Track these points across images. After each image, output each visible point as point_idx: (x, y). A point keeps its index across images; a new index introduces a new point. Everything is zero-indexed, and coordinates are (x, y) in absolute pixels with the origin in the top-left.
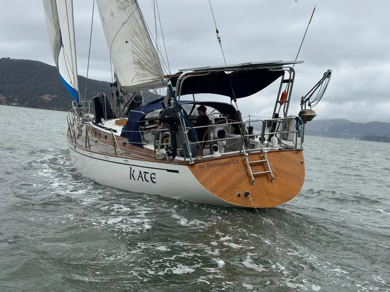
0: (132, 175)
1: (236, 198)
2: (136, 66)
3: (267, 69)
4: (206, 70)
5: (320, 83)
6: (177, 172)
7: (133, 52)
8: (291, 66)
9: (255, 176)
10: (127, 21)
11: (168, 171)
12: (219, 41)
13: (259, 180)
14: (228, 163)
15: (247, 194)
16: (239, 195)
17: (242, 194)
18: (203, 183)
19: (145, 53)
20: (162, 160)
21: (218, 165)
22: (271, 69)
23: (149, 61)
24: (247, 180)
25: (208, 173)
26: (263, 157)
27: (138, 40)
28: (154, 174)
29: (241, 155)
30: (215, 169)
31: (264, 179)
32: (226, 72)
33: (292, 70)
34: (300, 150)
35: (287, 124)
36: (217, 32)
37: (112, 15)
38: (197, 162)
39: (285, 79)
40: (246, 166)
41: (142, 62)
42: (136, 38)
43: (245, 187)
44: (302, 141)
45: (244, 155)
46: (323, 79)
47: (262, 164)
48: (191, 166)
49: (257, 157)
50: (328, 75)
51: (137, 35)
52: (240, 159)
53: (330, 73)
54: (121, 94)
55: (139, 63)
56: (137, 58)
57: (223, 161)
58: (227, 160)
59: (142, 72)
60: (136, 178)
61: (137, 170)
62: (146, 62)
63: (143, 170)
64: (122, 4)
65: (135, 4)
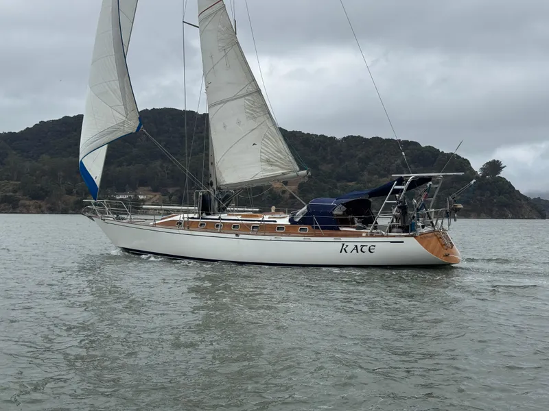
0: (343, 250)
2: (263, 164)
7: (261, 152)
10: (256, 128)
11: (391, 242)
23: (281, 158)
27: (269, 143)
28: (374, 246)
29: (436, 231)
37: (239, 123)
38: (419, 234)
40: (439, 238)
41: (271, 160)
42: (267, 141)
48: (416, 237)
51: (268, 138)
54: (216, 192)
55: (268, 161)
56: (265, 157)
57: (430, 234)
59: (270, 168)
61: (351, 245)
62: (277, 159)
63: (359, 244)
64: (252, 114)
65: (268, 115)
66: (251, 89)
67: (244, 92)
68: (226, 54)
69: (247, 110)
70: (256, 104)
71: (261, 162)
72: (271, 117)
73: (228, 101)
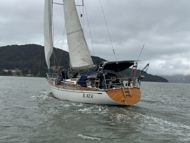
0: (84, 96)
1: (121, 102)
2: (82, 60)
3: (129, 62)
4: (112, 62)
5: (145, 67)
6: (102, 94)
7: (81, 55)
8: (136, 62)
9: (127, 95)
10: (80, 45)
11: (98, 94)
12: (114, 53)
13: (127, 96)
14: (118, 91)
15: (124, 101)
16: (121, 101)
17: (123, 101)
18: (110, 97)
19: (86, 56)
20: (96, 90)
21: (115, 91)
22: (130, 62)
23: (88, 59)
24: (123, 96)
25: (112, 94)
26: (128, 90)
27: (84, 52)
28: (93, 95)
29: (122, 89)
30: (114, 93)
31: (129, 97)
32: (117, 63)
33: (137, 63)
34: (139, 88)
35: (135, 80)
36: (114, 50)
37: (74, 43)
38: (108, 90)
39: (134, 66)
40: (123, 92)
41: (85, 59)
42: (83, 51)
43: (123, 99)
44: (140, 86)
45: (123, 89)
46: (147, 66)
47: (128, 92)
48: (106, 92)
49: (126, 90)
50: (148, 65)
51: (84, 50)
52: (121, 90)
53: (149, 64)
54: (71, 70)
55: (83, 59)
56: (82, 57)
57: (116, 90)
58: (117, 90)
59: (84, 62)
60: (85, 97)
61: (86, 94)
62: (86, 59)
63: (88, 94)
64: (79, 39)
65: (84, 40)
66: (79, 29)
67: (77, 30)
68: (71, 14)
69: (77, 38)
70: (80, 35)
71: (81, 59)
72: (85, 41)
73: (71, 33)
